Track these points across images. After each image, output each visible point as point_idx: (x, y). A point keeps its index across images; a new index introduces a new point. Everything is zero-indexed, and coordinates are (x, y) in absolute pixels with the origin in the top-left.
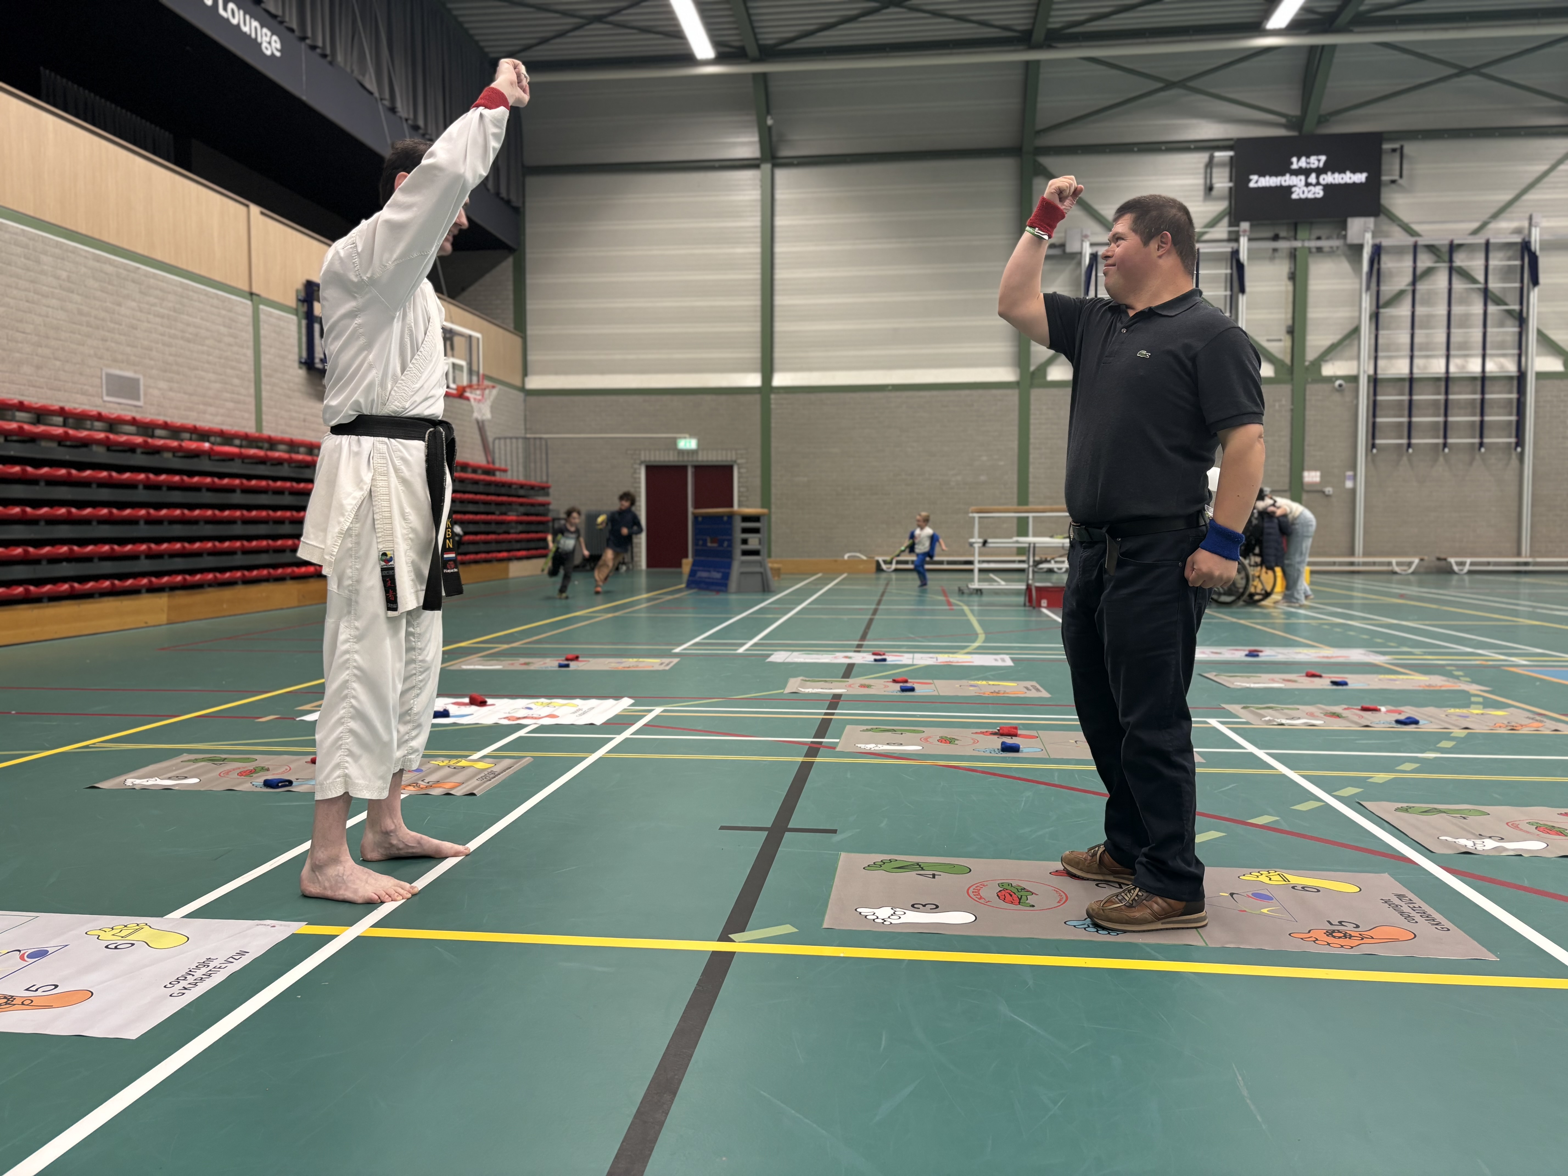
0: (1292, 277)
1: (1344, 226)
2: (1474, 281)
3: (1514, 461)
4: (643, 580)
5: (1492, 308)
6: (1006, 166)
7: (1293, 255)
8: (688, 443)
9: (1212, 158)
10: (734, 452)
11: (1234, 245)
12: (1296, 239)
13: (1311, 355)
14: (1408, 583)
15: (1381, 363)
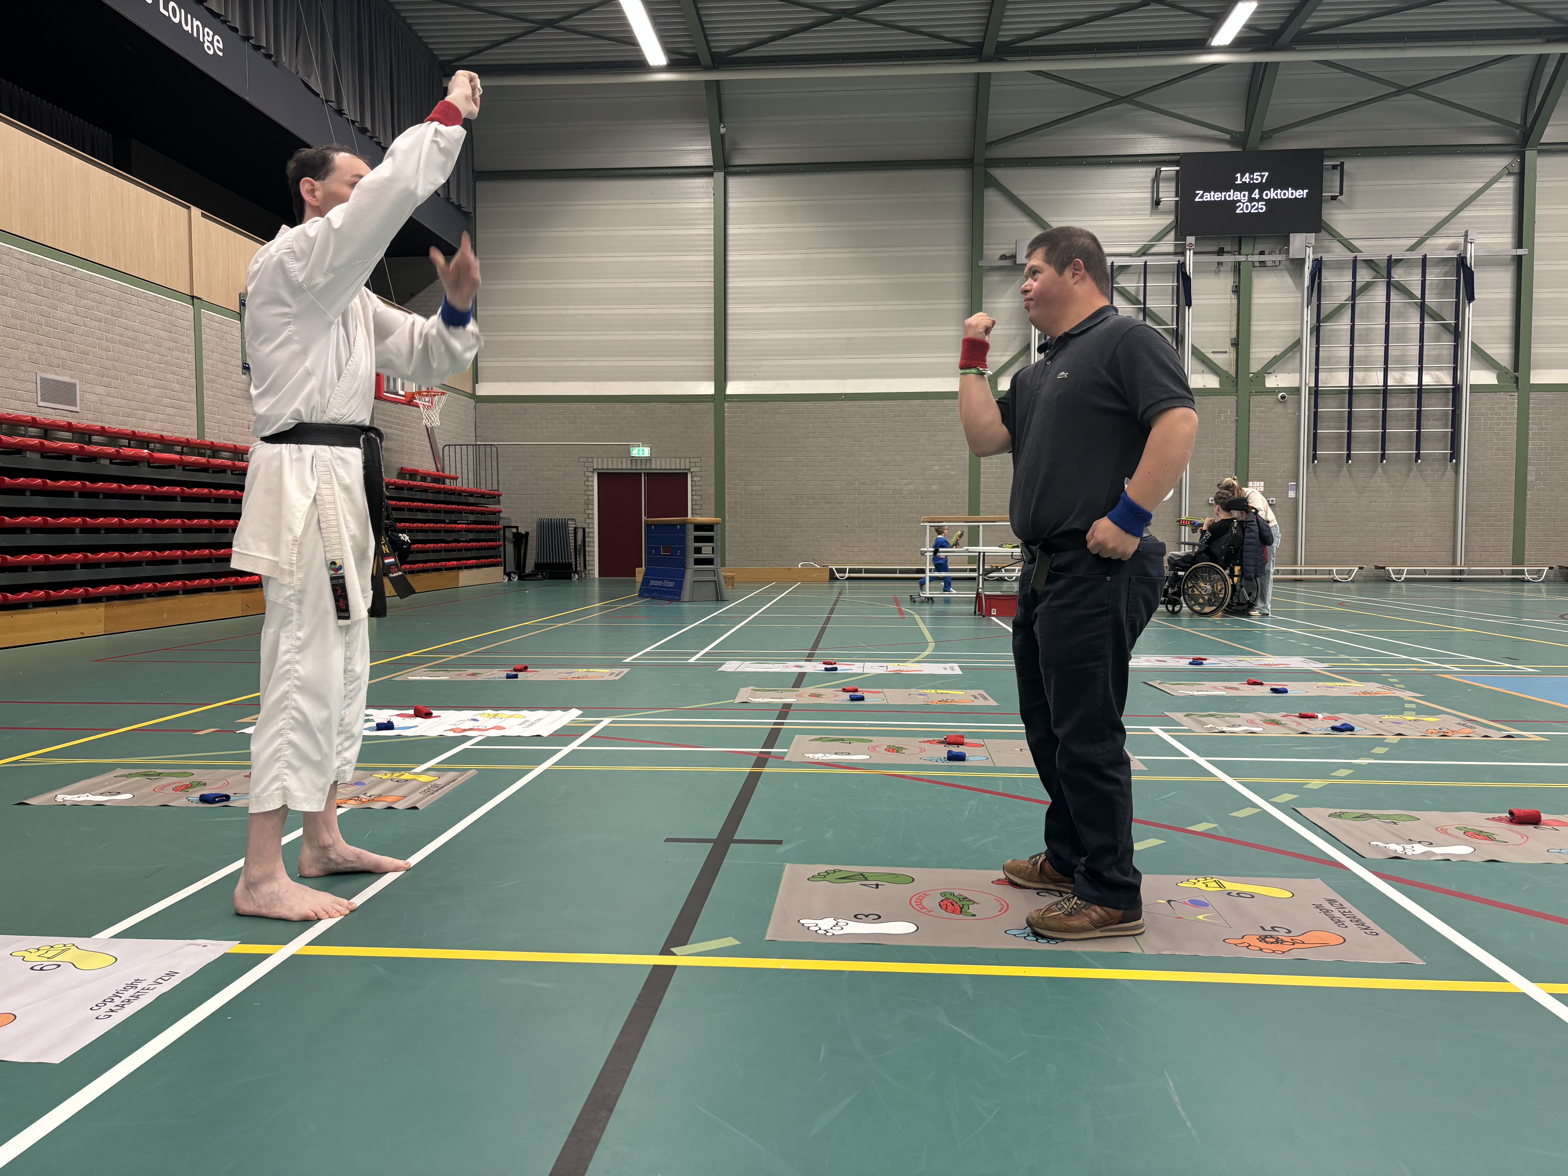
0: (1236, 290)
1: (1287, 242)
2: (1411, 296)
3: (1450, 472)
4: (596, 589)
5: (1429, 323)
6: (957, 177)
7: (1237, 268)
8: (641, 451)
9: (1158, 173)
10: (687, 460)
11: (1181, 259)
12: (1240, 254)
13: (1255, 367)
14: (1348, 591)
15: (1322, 375)
